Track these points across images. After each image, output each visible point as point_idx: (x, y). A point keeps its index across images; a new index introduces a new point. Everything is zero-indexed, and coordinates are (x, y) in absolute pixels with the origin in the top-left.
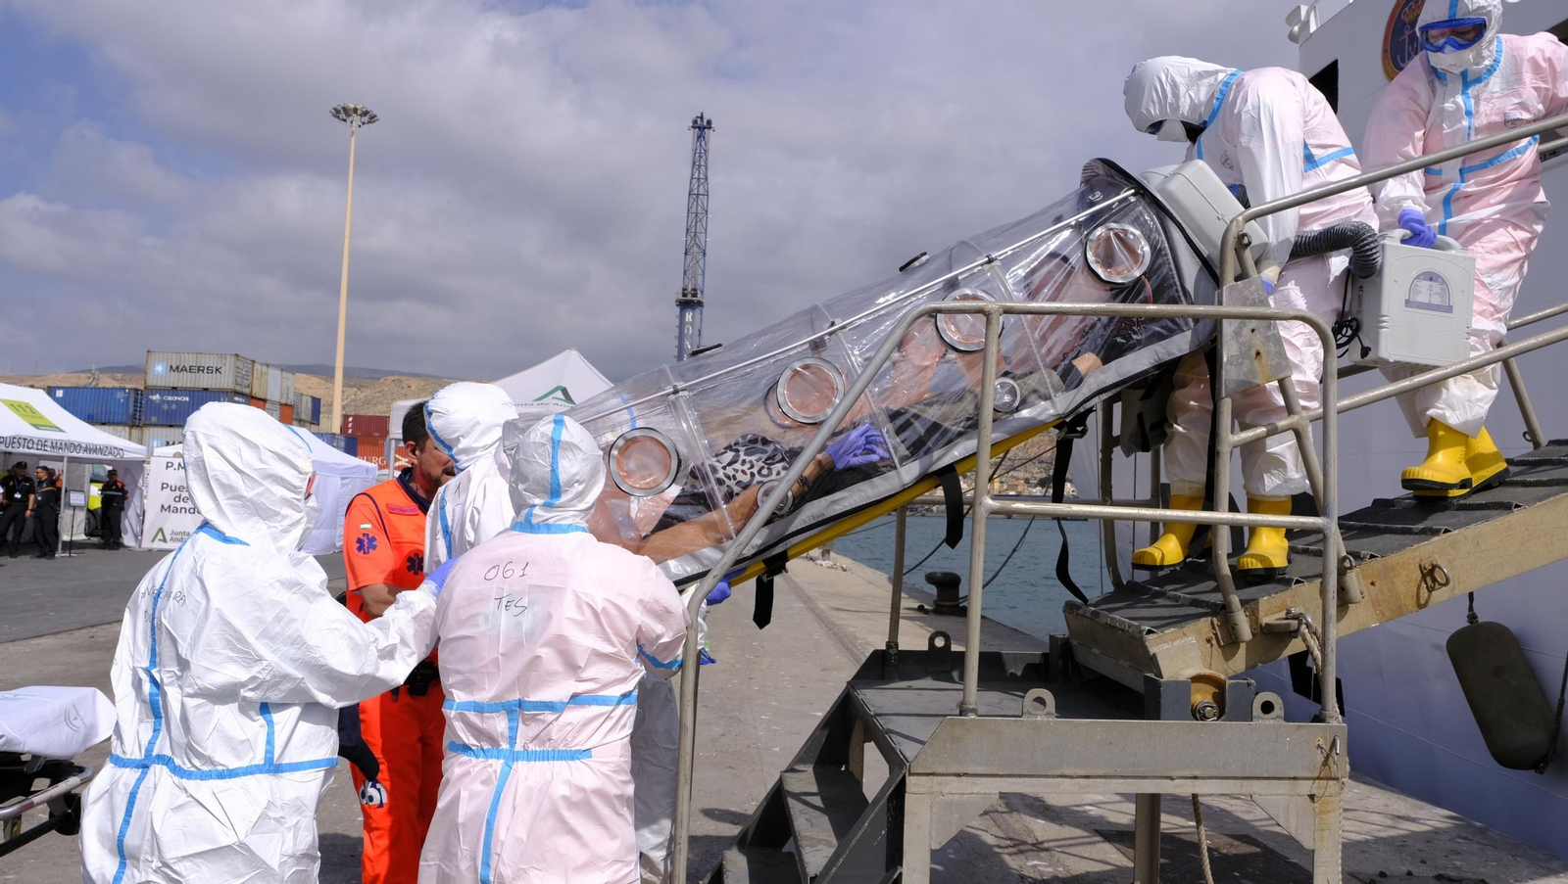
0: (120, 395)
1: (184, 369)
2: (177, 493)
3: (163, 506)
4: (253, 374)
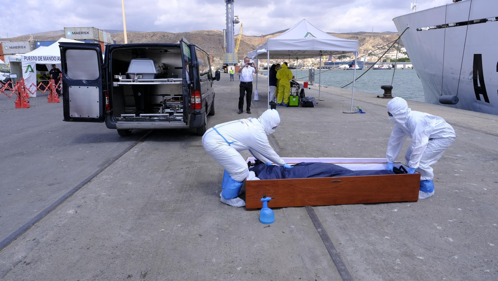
1: (77, 33)
4: (99, 34)
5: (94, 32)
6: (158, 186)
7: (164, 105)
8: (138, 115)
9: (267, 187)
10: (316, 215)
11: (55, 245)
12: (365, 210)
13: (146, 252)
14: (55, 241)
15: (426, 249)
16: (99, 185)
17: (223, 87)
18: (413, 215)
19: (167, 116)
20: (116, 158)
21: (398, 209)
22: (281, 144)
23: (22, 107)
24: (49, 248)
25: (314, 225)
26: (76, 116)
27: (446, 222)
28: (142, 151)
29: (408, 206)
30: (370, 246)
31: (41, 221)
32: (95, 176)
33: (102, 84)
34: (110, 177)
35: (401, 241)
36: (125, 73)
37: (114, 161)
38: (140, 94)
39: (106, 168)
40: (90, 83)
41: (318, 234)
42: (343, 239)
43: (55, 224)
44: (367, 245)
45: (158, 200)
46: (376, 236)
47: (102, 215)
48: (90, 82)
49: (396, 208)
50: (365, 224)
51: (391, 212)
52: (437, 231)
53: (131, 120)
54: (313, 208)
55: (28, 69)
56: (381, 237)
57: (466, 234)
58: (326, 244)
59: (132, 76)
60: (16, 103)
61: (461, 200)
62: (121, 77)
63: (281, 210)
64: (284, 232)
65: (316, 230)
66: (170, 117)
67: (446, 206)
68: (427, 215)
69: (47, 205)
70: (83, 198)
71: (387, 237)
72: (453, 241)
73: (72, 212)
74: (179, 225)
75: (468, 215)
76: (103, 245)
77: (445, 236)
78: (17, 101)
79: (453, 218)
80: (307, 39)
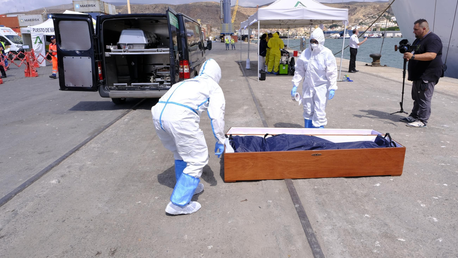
1: (84, 6)
4: (104, 6)
5: (100, 4)
6: (142, 155)
7: (155, 75)
8: (129, 84)
9: (246, 160)
10: (295, 189)
11: (32, 217)
12: (346, 184)
13: (119, 227)
14: (33, 212)
15: (408, 230)
16: (86, 154)
17: (218, 56)
18: (395, 190)
19: (157, 85)
20: (107, 127)
21: (380, 183)
22: (267, 113)
23: (31, 76)
24: (26, 220)
25: (292, 199)
26: (71, 85)
27: (431, 199)
28: (132, 119)
29: (391, 180)
30: (349, 225)
31: (24, 191)
32: (84, 144)
33: (95, 55)
34: (98, 146)
35: (382, 220)
36: (117, 43)
37: (104, 129)
38: (133, 64)
39: (95, 136)
40: (83, 54)
41: (296, 211)
42: (320, 217)
43: (36, 195)
44: (345, 223)
45: (140, 170)
46: (355, 214)
47: (84, 185)
48: (83, 52)
49: (378, 183)
50: (345, 200)
51: (374, 186)
52: (421, 209)
53: (123, 89)
54: (293, 180)
55: (36, 40)
56: (361, 215)
57: (451, 213)
58: (303, 221)
59: (122, 46)
60: (25, 72)
61: (447, 175)
62: (113, 47)
63: (260, 182)
64: (261, 207)
65: (294, 205)
66: (160, 86)
67: (431, 181)
68: (410, 191)
69: (33, 174)
70: (69, 167)
71: (368, 215)
72: (437, 221)
73: (55, 182)
74: (156, 198)
75: (454, 191)
76: (79, 217)
77: (429, 215)
78: (26, 70)
79: (438, 194)
80: (297, 8)
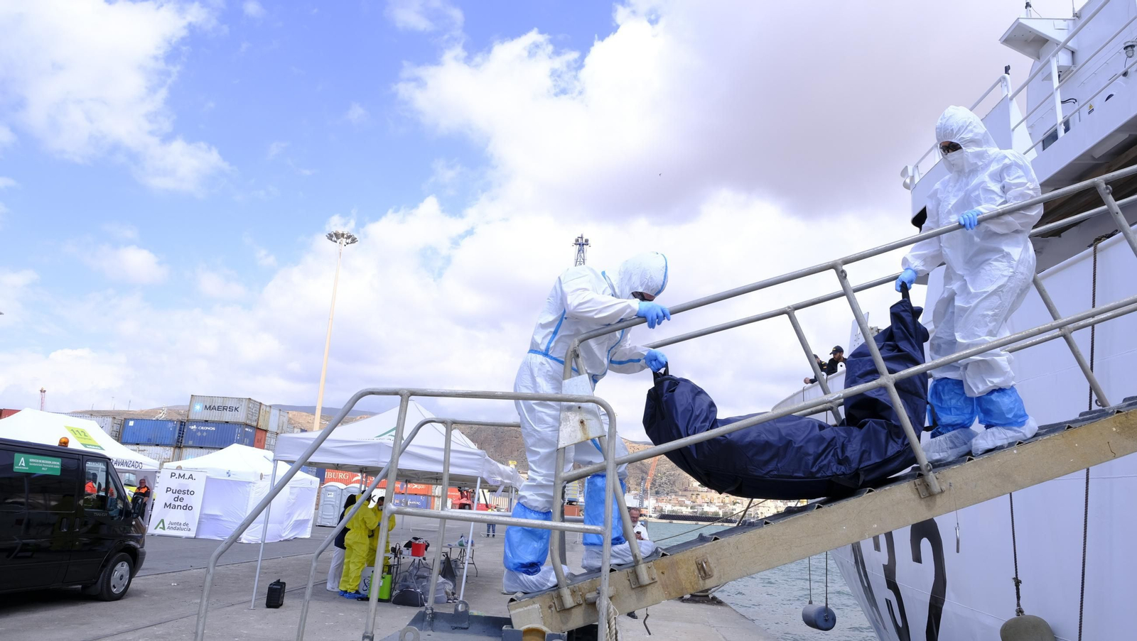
0: (170, 425)
1: (214, 408)
2: (177, 495)
3: (166, 504)
4: (259, 413)
5: (249, 407)
80: (376, 441)
